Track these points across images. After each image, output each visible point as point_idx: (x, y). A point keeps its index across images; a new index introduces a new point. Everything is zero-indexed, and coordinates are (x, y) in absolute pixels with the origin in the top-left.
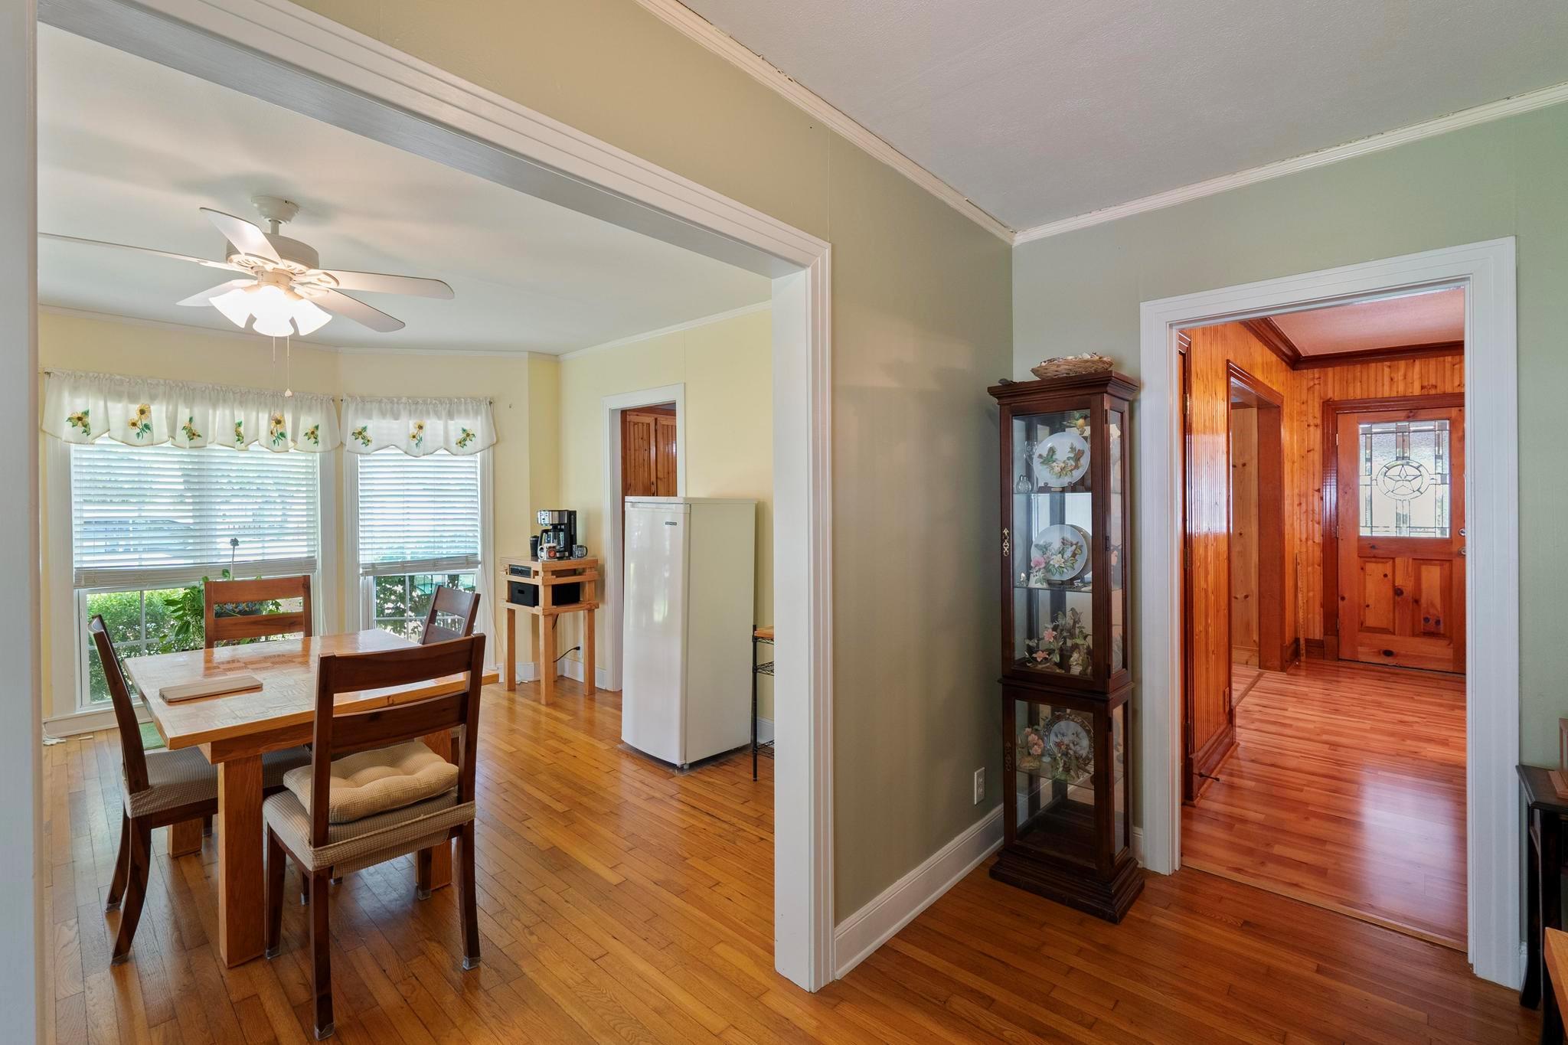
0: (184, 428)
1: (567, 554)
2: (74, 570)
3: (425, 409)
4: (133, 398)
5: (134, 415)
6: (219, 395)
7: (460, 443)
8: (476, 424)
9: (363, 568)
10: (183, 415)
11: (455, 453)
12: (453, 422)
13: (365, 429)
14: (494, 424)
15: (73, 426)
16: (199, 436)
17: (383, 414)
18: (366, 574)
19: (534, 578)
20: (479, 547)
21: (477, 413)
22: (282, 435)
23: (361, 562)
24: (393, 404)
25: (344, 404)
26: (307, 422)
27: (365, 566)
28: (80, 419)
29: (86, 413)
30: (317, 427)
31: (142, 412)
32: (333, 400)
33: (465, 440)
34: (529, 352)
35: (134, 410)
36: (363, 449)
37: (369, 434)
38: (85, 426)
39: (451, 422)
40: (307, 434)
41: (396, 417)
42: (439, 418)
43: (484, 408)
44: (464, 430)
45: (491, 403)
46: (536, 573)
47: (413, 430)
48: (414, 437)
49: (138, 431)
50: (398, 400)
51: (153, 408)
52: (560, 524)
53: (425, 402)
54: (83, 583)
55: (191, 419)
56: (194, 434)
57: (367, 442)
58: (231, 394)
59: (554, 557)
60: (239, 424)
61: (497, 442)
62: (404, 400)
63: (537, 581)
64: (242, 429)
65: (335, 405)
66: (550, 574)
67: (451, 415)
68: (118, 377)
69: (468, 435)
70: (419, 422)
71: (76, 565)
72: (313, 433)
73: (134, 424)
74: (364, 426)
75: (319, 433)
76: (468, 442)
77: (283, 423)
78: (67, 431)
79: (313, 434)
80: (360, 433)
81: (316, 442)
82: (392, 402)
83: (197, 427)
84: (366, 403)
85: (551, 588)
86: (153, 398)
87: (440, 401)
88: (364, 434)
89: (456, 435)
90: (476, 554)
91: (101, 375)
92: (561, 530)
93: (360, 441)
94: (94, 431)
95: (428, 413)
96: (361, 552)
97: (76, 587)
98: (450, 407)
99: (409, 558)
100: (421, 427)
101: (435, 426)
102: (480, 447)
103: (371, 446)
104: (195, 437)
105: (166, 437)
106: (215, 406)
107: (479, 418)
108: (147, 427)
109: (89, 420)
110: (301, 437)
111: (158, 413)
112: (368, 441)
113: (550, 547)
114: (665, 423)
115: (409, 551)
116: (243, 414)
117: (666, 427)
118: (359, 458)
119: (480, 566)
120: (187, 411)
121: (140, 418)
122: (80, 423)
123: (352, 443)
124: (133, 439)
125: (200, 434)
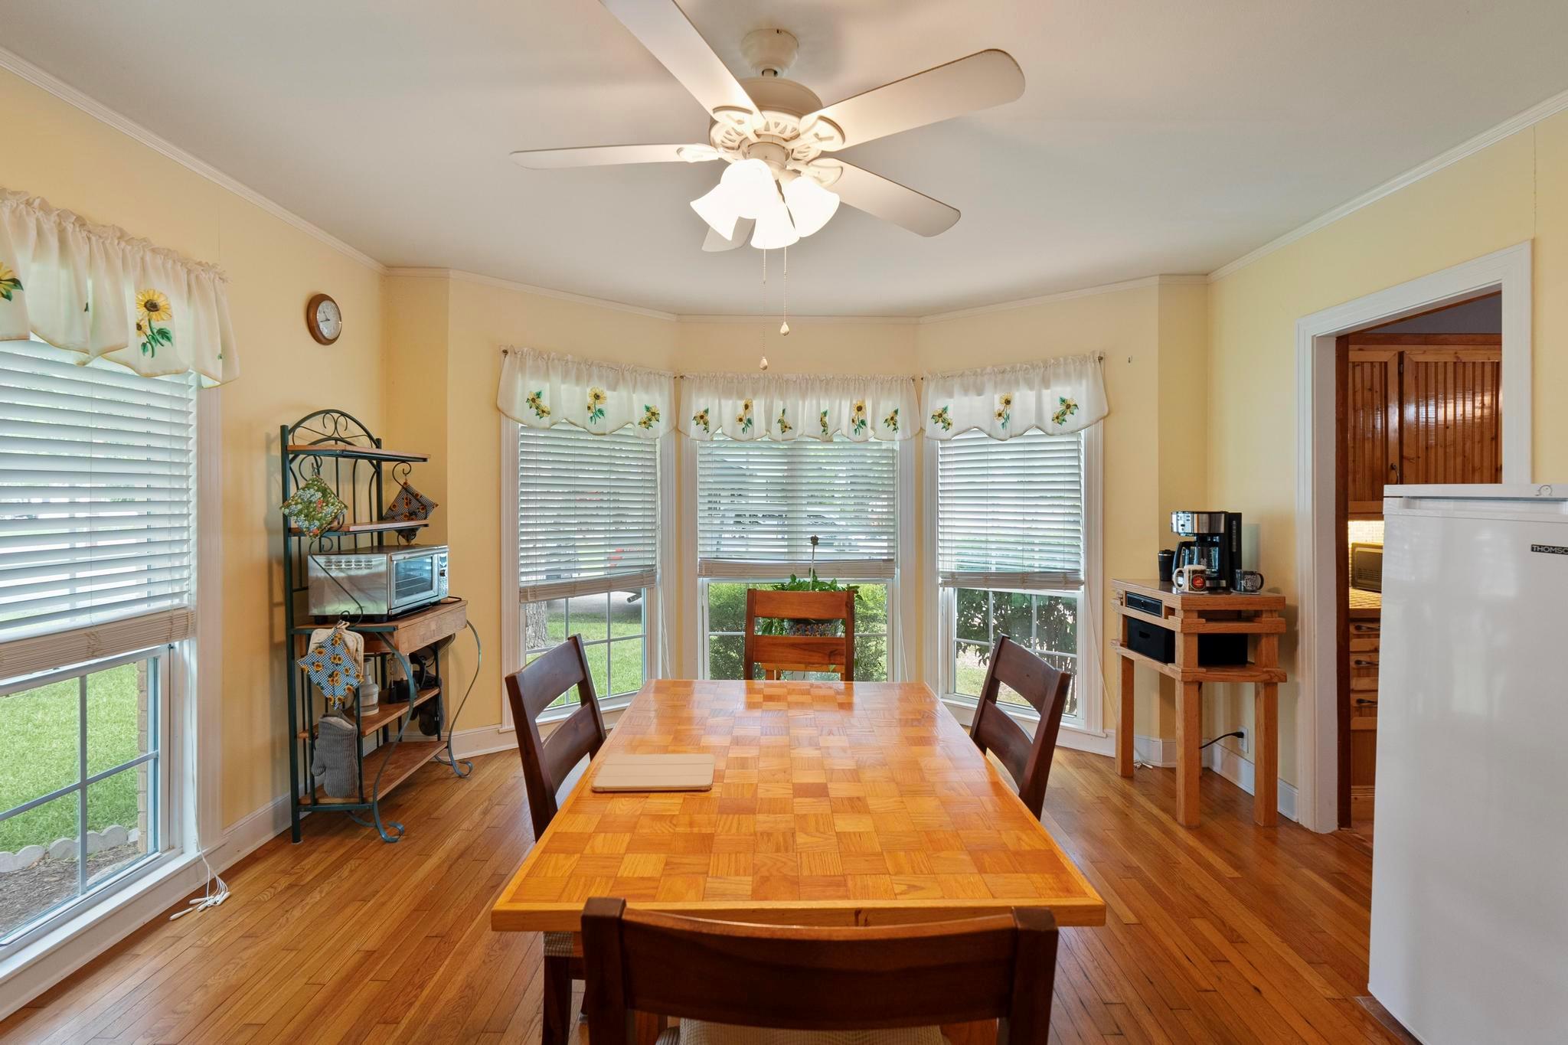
0: (779, 421)
1: (1224, 583)
2: (699, 560)
3: (1013, 378)
4: (741, 396)
5: (741, 411)
6: (807, 385)
7: (1057, 418)
8: (1078, 391)
9: (942, 578)
10: (778, 406)
11: (1050, 432)
12: (1049, 391)
13: (945, 410)
14: (1106, 387)
15: (697, 424)
16: (790, 428)
17: (966, 391)
18: (945, 584)
19: (1166, 618)
20: (1082, 561)
21: (1081, 375)
22: (863, 422)
23: (940, 570)
24: (977, 376)
25: (925, 383)
26: (886, 408)
27: (945, 575)
28: (701, 417)
29: (706, 411)
30: (896, 412)
31: (747, 407)
32: (913, 380)
33: (1064, 414)
34: (1161, 275)
35: (741, 404)
36: (946, 434)
37: (950, 416)
38: (705, 424)
39: (1046, 393)
40: (886, 420)
41: (980, 392)
42: (1031, 388)
43: (1090, 367)
44: (1063, 401)
45: (1100, 359)
46: (1171, 611)
47: (999, 406)
48: (1000, 415)
50: (982, 371)
51: (755, 402)
52: (1212, 535)
53: (1013, 370)
54: (704, 573)
55: (784, 411)
56: (786, 427)
57: (947, 425)
58: (818, 381)
59: (1203, 588)
60: (825, 414)
61: (1109, 414)
62: (989, 369)
63: (1173, 624)
64: (827, 419)
65: (916, 383)
66: (1196, 615)
67: (1046, 383)
68: (729, 375)
69: (1068, 406)
70: (1005, 395)
71: (700, 555)
72: (892, 418)
73: (741, 420)
74: (944, 406)
75: (898, 418)
76: (1068, 417)
77: (863, 409)
78: (694, 430)
79: (892, 421)
80: (940, 415)
81: (895, 429)
82: (975, 374)
83: (789, 421)
84: (947, 380)
85: (1196, 640)
86: (755, 393)
87: (1032, 365)
88: (944, 416)
89: (1051, 407)
90: (1077, 571)
91: (718, 374)
92: (1215, 544)
93: (941, 424)
94: (711, 428)
95: (1017, 382)
96: (940, 558)
97: (700, 575)
98: (1043, 372)
99: (993, 569)
100: (1008, 402)
101: (1024, 399)
102: (1083, 422)
103: (952, 430)
104: (787, 429)
105: (765, 432)
106: (804, 397)
107: (1084, 382)
108: (749, 421)
109: (709, 418)
110: (881, 425)
111: (758, 407)
112: (949, 424)
113: (1195, 572)
114: (1421, 358)
115: (994, 561)
116: (828, 402)
117: (1422, 369)
118: (940, 446)
119: (1082, 587)
120: (781, 403)
121: (745, 413)
122: (702, 421)
123: (934, 429)
124: (740, 435)
125: (791, 426)
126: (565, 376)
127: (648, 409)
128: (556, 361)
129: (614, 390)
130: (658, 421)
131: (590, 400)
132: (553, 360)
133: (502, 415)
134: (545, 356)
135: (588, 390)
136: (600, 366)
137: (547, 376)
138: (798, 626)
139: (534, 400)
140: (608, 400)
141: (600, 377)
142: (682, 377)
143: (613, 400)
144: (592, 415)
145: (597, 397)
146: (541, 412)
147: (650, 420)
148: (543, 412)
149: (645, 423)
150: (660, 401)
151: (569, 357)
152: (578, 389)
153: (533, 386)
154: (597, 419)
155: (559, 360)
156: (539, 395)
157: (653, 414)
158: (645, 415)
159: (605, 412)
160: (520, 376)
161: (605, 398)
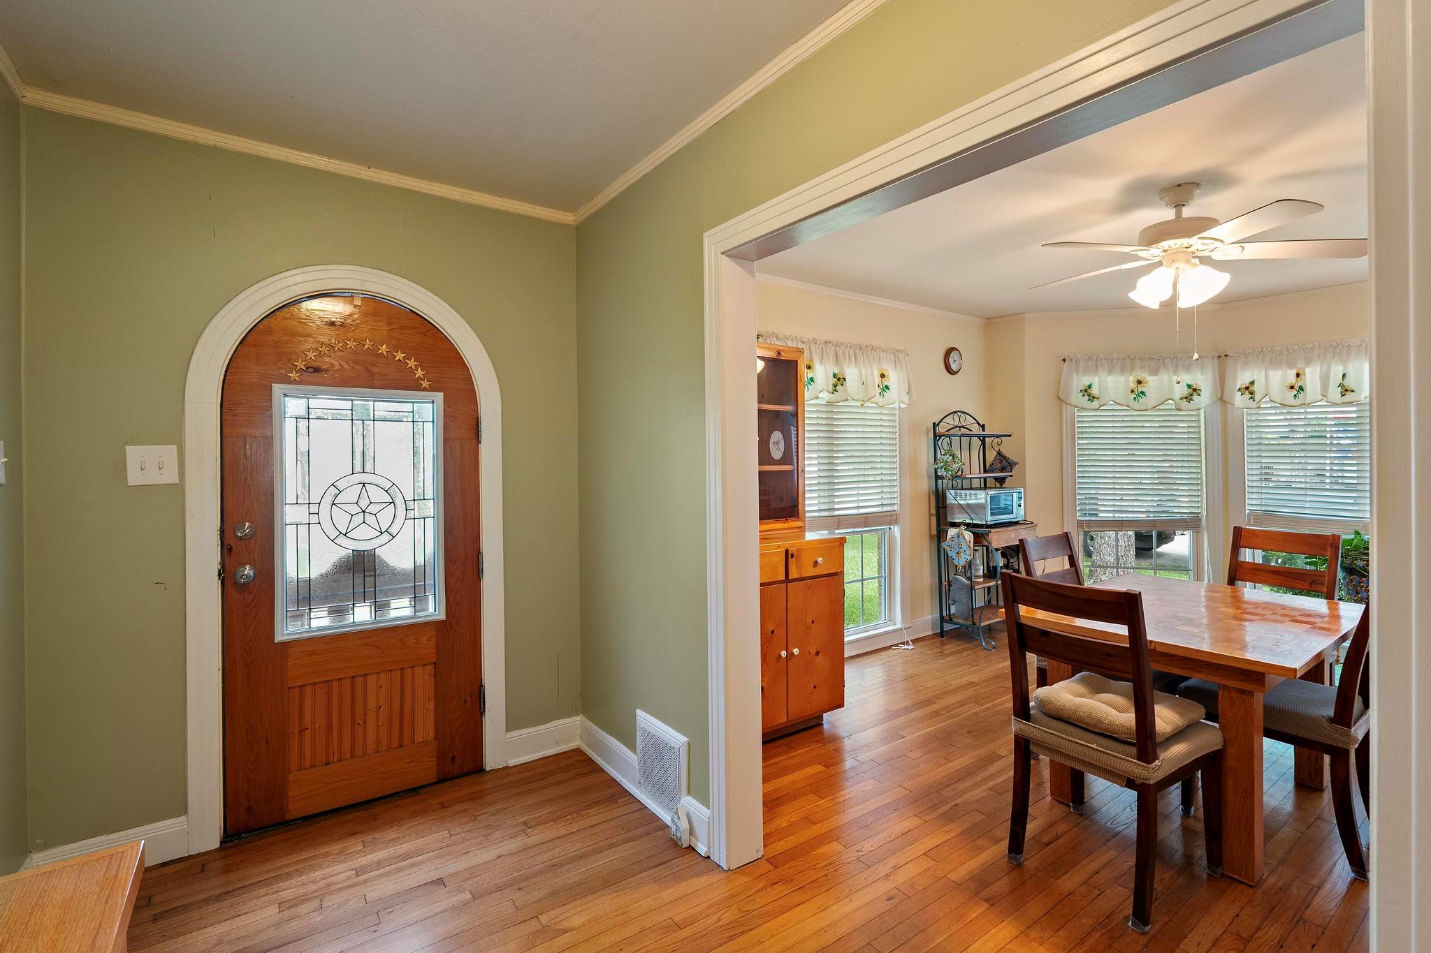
0: (1337, 385)
2: (1247, 511)
4: (1291, 365)
5: (1292, 379)
10: (1337, 371)
15: (1242, 395)
16: (1352, 391)
28: (1247, 388)
29: (1252, 383)
31: (1298, 375)
35: (1291, 374)
38: (1251, 394)
49: (1295, 392)
51: (1308, 371)
54: (1252, 522)
55: (1344, 375)
68: (1277, 348)
71: (1248, 507)
73: (1292, 387)
78: (1239, 400)
83: (1349, 383)
86: (1308, 362)
91: (1265, 349)
94: (1257, 397)
105: (1321, 397)
108: (1301, 388)
109: (1255, 388)
111: (1312, 376)
120: (1341, 368)
121: (1297, 381)
122: (1247, 392)
124: (1292, 401)
125: (1353, 389)
126: (1111, 371)
127: (1189, 386)
128: (1103, 361)
129: (1156, 375)
130: (1199, 395)
131: (1133, 385)
132: (1101, 360)
133: (1063, 404)
134: (1095, 358)
135: (1132, 378)
136: (1142, 359)
137: (1096, 371)
139: (1086, 391)
140: (1150, 384)
141: (1142, 367)
142: (1226, 356)
143: (1153, 383)
144: (1135, 396)
145: (1139, 382)
146: (1092, 398)
147: (1191, 395)
148: (1094, 398)
149: (1186, 398)
150: (1203, 379)
151: (1115, 356)
152: (1122, 378)
153: (1086, 381)
154: (1140, 399)
155: (1105, 359)
156: (1090, 386)
157: (1195, 390)
158: (1186, 391)
159: (1146, 393)
160: (1075, 374)
161: (1147, 382)
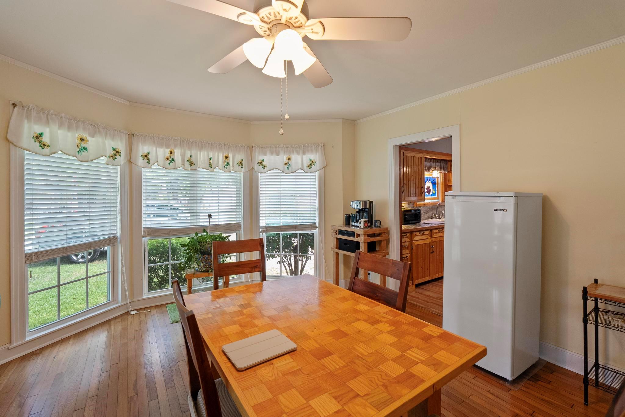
0: (188, 161)
1: (369, 224)
2: (143, 228)
3: (291, 150)
4: (167, 147)
5: (168, 155)
6: (202, 145)
7: (309, 166)
8: (315, 157)
9: (261, 229)
10: (188, 154)
11: (306, 172)
12: (305, 156)
13: (263, 161)
14: (325, 155)
15: (143, 159)
16: (194, 164)
17: (272, 153)
18: (263, 232)
19: (357, 238)
20: (317, 219)
21: (317, 151)
22: (228, 164)
23: (260, 226)
24: (277, 148)
25: (254, 149)
26: (238, 158)
27: (262, 228)
28: (146, 156)
29: (148, 153)
30: (242, 160)
31: (171, 153)
32: (249, 147)
33: (311, 165)
34: (343, 119)
35: (168, 151)
36: (262, 170)
37: (265, 163)
38: (148, 159)
39: (304, 156)
40: (238, 163)
41: (278, 155)
42: (298, 154)
43: (320, 148)
44: (311, 160)
45: (324, 146)
46: (359, 235)
47: (286, 161)
48: (286, 164)
49: (169, 162)
50: (279, 146)
51: (175, 151)
52: (364, 209)
53: (291, 147)
54: (146, 235)
55: (191, 156)
56: (192, 163)
57: (264, 167)
58: (207, 143)
59: (366, 227)
60: (210, 159)
61: (326, 166)
62: (281, 146)
63: (361, 239)
64: (211, 161)
65: (251, 148)
66: (367, 236)
67: (304, 153)
68: (161, 136)
69: (312, 162)
70: (289, 156)
71: (143, 226)
72: (241, 163)
73: (168, 159)
74: (262, 159)
75: (243, 163)
76: (313, 166)
77: (228, 158)
78: (141, 162)
79: (240, 163)
80: (261, 163)
81: (242, 167)
82: (276, 147)
83: (193, 160)
84: (264, 149)
85: (367, 244)
86: (175, 146)
87: (299, 146)
88: (263, 163)
89: (307, 162)
90: (315, 223)
91: (155, 135)
92: (366, 212)
93: (261, 166)
94: (151, 162)
95: (293, 152)
96: (260, 221)
97: (143, 237)
98: (304, 149)
99: (281, 224)
100: (289, 159)
101: (296, 159)
102: (318, 168)
103: (266, 169)
104: (192, 165)
105: (180, 165)
106: (200, 150)
107: (318, 154)
108: (173, 160)
109: (150, 156)
110: (236, 165)
111: (177, 154)
112: (265, 166)
113: (365, 221)
114: (407, 155)
115: (281, 221)
116: (212, 154)
117: (407, 157)
118: (260, 175)
119: (317, 229)
120: (189, 152)
121: (170, 156)
122: (146, 158)
123: (257, 167)
124: (167, 166)
125: (195, 163)
126: (61, 125)
127: (114, 149)
128: (54, 116)
129: (93, 137)
130: (120, 156)
131: (78, 141)
132: (52, 114)
133: (11, 145)
134: (46, 112)
135: (77, 135)
136: (84, 123)
137: (47, 123)
138: (204, 256)
139: (38, 137)
140: (90, 143)
141: (84, 129)
142: (133, 134)
143: (92, 143)
144: (79, 150)
145: (82, 140)
146: (43, 145)
147: (115, 155)
148: (44, 145)
149: (112, 157)
150: (121, 146)
151: (63, 115)
152: (69, 134)
153: (37, 129)
154: (83, 153)
155: (56, 115)
156: (41, 135)
157: (118, 152)
158: (112, 153)
159: (88, 149)
160: (26, 121)
161: (88, 141)
